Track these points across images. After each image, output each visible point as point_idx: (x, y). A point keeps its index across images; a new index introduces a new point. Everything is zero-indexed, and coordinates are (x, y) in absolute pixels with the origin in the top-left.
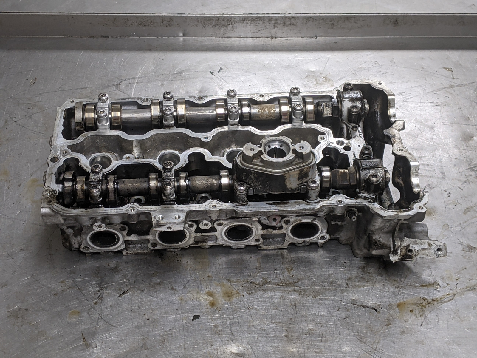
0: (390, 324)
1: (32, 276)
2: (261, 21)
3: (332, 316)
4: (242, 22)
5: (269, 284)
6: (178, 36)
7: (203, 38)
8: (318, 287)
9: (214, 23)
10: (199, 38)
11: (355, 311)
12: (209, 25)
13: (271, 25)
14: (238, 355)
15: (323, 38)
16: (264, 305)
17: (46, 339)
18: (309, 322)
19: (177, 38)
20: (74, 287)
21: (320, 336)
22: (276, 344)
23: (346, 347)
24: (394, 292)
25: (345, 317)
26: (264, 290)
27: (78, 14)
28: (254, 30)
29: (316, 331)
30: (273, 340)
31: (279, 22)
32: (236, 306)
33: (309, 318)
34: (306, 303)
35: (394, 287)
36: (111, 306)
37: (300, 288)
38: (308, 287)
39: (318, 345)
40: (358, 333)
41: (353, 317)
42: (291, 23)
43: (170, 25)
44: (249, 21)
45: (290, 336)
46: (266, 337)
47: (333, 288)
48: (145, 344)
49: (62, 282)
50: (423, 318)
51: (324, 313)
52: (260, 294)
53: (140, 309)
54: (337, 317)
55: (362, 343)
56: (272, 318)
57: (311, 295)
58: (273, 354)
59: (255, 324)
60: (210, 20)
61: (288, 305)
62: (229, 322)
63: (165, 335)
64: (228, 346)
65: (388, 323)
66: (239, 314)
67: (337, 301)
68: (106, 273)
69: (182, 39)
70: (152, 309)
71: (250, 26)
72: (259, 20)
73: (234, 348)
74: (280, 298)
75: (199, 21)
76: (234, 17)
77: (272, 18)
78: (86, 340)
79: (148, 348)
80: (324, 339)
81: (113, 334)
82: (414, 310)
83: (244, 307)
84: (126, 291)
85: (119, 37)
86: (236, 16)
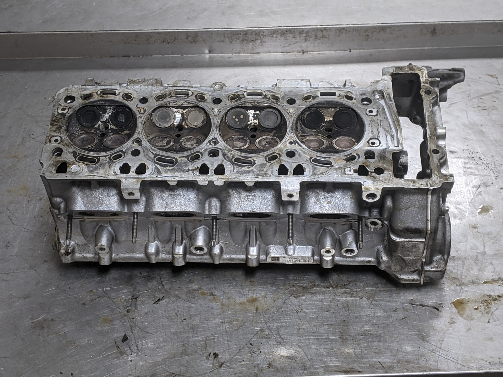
0: (454, 322)
1: (57, 287)
2: (291, 34)
3: (390, 316)
4: (271, 36)
5: (317, 287)
6: (204, 53)
7: (230, 55)
8: (372, 289)
9: (241, 38)
10: (226, 55)
11: (414, 310)
12: (237, 40)
13: (301, 38)
14: (289, 358)
15: (357, 51)
16: (313, 308)
17: (75, 348)
18: (364, 323)
19: (202, 55)
20: (105, 296)
21: (377, 336)
22: (329, 346)
23: (408, 346)
24: (455, 290)
25: (403, 317)
26: (312, 293)
27: (98, 32)
28: (284, 44)
29: (373, 332)
30: (326, 342)
31: (310, 34)
32: (283, 310)
33: (364, 320)
34: (359, 305)
35: (455, 285)
36: (146, 313)
37: (352, 290)
38: (360, 288)
39: (376, 345)
40: (419, 332)
41: (413, 317)
42: (322, 36)
43: (195, 41)
44: (278, 34)
45: (344, 337)
46: (318, 339)
47: (388, 289)
48: (185, 350)
49: (91, 291)
50: (489, 315)
51: (381, 314)
52: (308, 297)
53: (177, 316)
54: (395, 318)
55: (425, 342)
56: (323, 320)
57: (364, 296)
58: (327, 355)
59: (304, 326)
60: (238, 34)
61: (340, 307)
62: (276, 325)
63: (207, 340)
64: (276, 349)
65: (451, 322)
66: (286, 318)
67: (393, 301)
68: (139, 281)
69: (207, 56)
70: (191, 315)
71: (280, 40)
72: (290, 34)
73: (283, 352)
74: (331, 301)
75: (226, 36)
76: (264, 31)
77: (303, 31)
78: (119, 348)
79: (189, 354)
80: (382, 340)
81: (149, 341)
82: (480, 308)
83: (292, 310)
84: (161, 298)
85: (141, 56)
86: (264, 29)
